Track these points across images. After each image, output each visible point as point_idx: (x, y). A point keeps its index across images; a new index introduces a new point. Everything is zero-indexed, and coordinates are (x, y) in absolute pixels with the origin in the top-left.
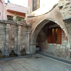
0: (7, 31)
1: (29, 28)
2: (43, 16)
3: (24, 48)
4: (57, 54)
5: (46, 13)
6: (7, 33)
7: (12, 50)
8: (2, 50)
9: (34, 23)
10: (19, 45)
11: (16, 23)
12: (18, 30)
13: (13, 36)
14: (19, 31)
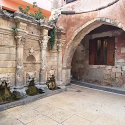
0: (20, 40)
1: (62, 35)
2: (92, 14)
3: (53, 75)
4: (106, 81)
5: (100, 9)
6: (19, 43)
7: (31, 80)
8: (10, 81)
9: (73, 28)
10: (44, 69)
11: (39, 24)
12: (42, 38)
13: (32, 51)
14: (44, 40)
